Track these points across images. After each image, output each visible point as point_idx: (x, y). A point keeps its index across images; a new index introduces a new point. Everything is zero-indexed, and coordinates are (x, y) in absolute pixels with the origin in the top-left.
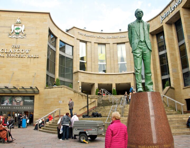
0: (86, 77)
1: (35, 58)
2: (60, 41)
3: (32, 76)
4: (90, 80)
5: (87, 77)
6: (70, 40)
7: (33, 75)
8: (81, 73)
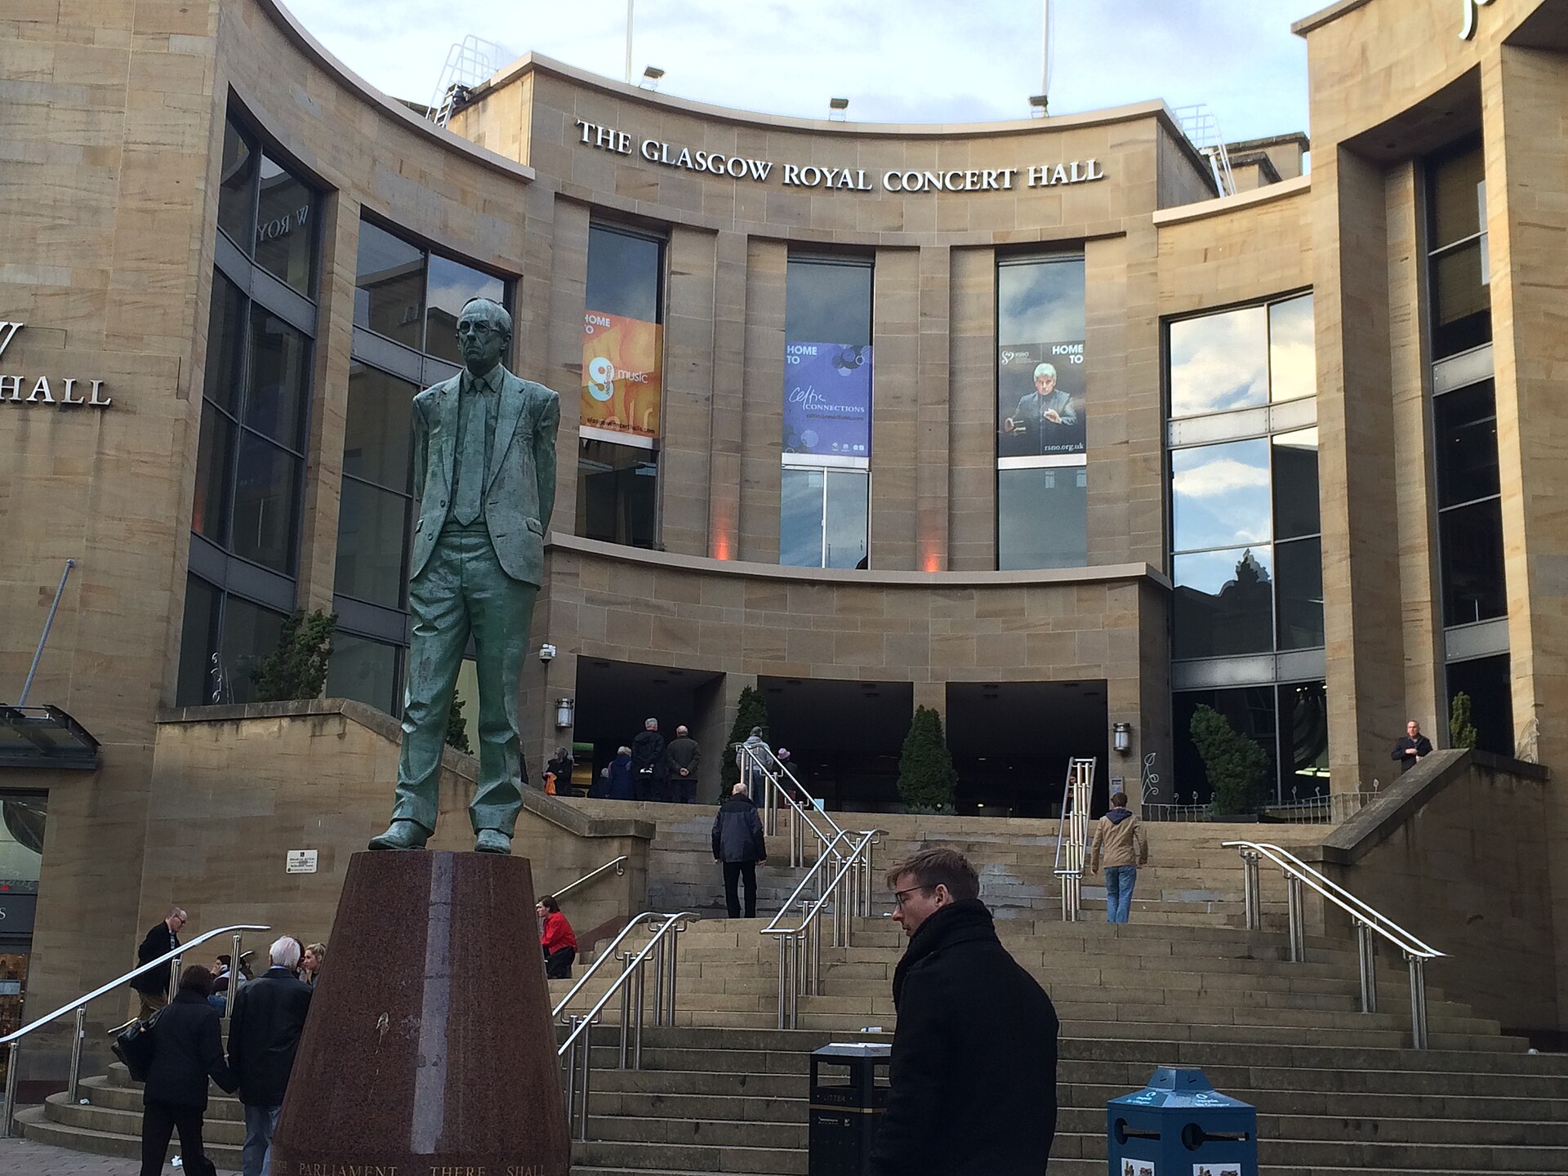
0: (636, 603)
1: (68, 416)
2: (368, 216)
3: (38, 597)
4: (671, 634)
5: (647, 605)
6: (487, 205)
7: (48, 584)
8: (579, 566)
